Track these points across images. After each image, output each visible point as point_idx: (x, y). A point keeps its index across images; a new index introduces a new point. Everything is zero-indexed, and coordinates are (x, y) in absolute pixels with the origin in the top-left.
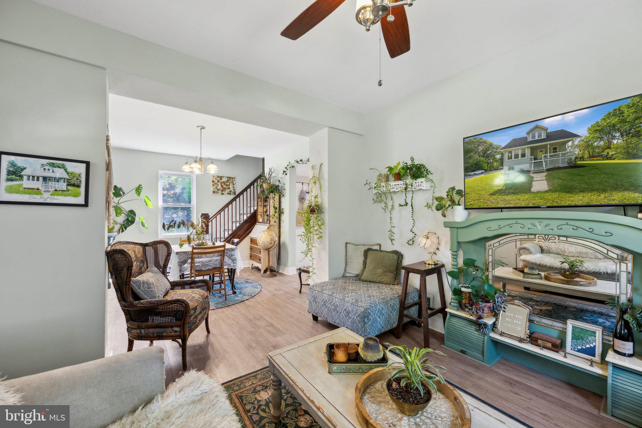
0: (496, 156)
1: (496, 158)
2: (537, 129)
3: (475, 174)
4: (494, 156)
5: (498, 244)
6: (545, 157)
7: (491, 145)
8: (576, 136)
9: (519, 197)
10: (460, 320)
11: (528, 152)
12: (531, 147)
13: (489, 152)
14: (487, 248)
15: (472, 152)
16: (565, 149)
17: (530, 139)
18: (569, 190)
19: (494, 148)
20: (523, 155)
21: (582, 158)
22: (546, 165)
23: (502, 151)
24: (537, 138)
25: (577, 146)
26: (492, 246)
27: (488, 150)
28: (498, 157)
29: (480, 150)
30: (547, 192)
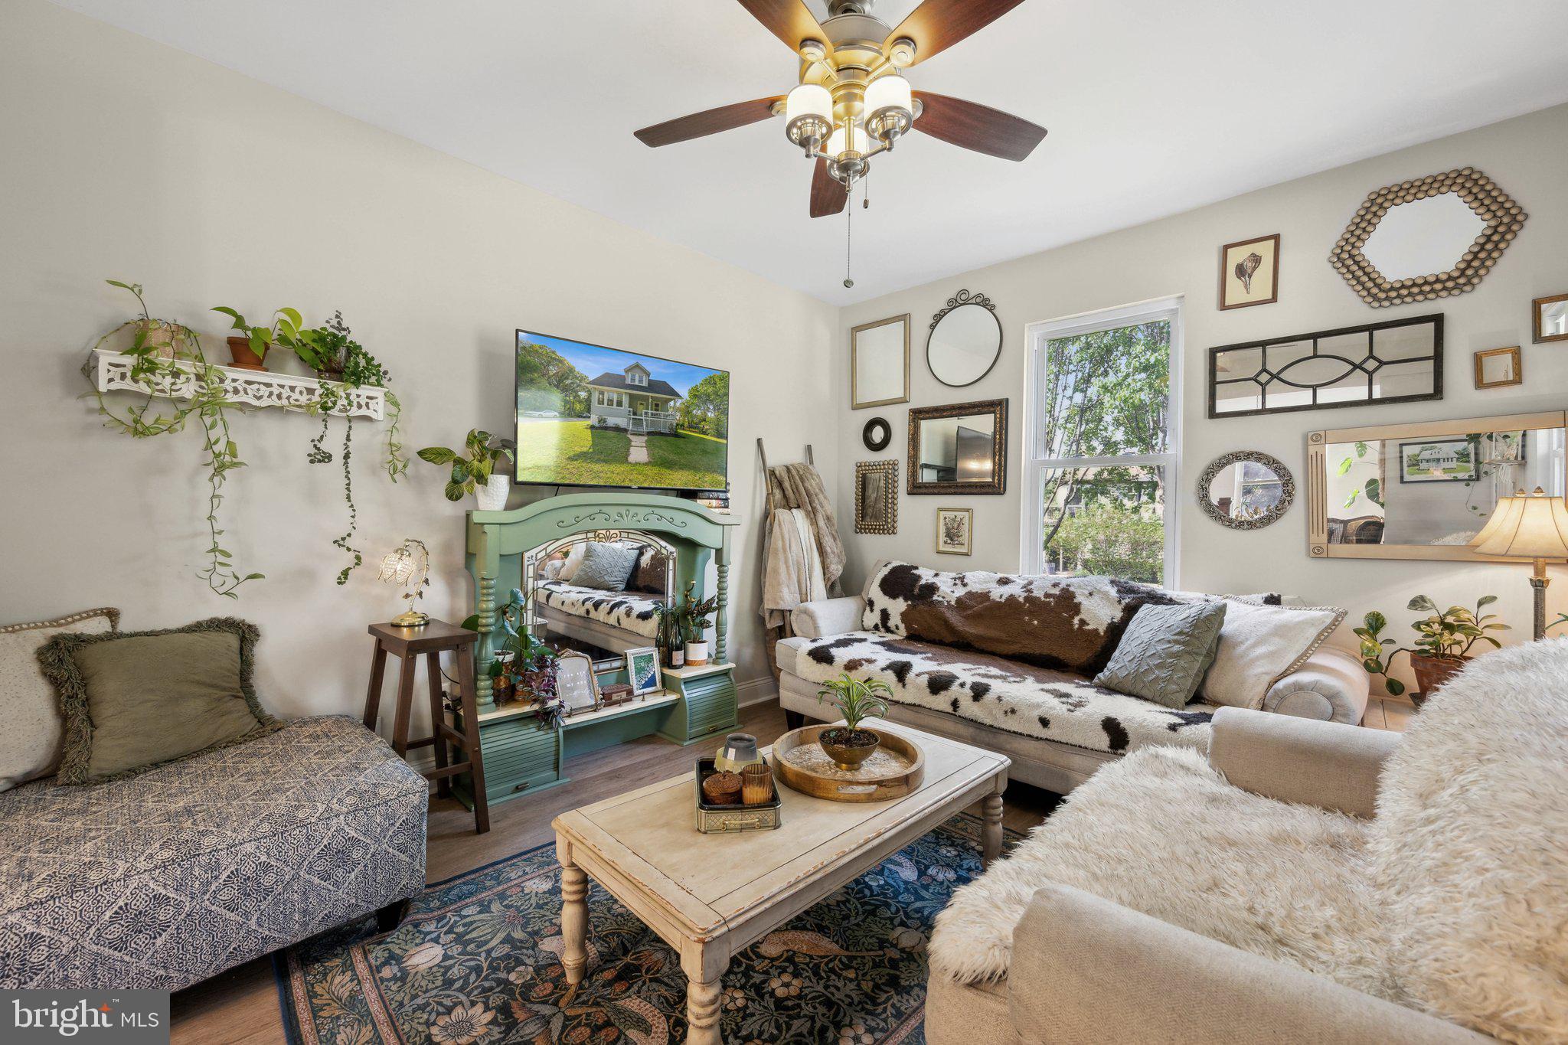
0: (580, 393)
1: (579, 397)
2: (637, 370)
3: (541, 416)
4: (576, 392)
5: (543, 553)
6: (646, 413)
7: (571, 370)
8: (678, 396)
9: (612, 467)
10: (500, 728)
11: (625, 400)
12: (630, 394)
13: (568, 382)
14: (526, 563)
15: (535, 371)
16: (668, 411)
17: (628, 381)
18: (668, 464)
19: (577, 378)
20: (620, 404)
21: (682, 426)
22: (647, 426)
23: (589, 386)
24: (637, 383)
25: (679, 410)
26: (534, 558)
27: (567, 378)
28: (583, 395)
29: (551, 373)
30: (646, 464)
